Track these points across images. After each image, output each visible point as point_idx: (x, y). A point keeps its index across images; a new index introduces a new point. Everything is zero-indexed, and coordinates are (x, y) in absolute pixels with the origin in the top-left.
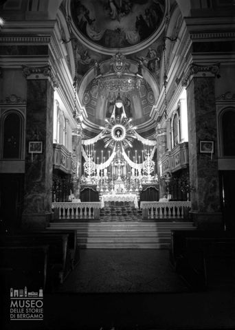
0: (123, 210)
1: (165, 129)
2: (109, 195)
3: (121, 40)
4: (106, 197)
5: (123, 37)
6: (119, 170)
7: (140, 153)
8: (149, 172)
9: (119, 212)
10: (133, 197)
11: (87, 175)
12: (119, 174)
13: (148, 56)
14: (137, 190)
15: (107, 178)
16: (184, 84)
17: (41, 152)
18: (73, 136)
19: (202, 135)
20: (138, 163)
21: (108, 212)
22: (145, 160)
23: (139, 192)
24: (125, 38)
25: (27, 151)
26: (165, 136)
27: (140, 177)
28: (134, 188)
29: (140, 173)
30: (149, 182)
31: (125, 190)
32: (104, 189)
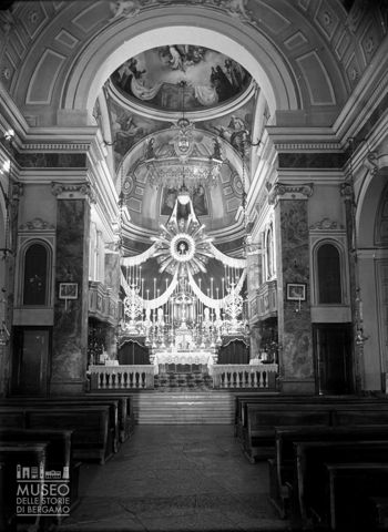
0: (189, 377)
1: (260, 244)
2: (166, 354)
3: (187, 99)
4: (161, 357)
5: (190, 94)
6: (184, 311)
7: (218, 283)
8: (234, 315)
9: (182, 382)
10: (207, 357)
11: (128, 319)
12: (183, 319)
13: (232, 125)
14: (213, 345)
15: (163, 324)
16: (271, 202)
17: (75, 297)
18: (107, 255)
19: (291, 275)
20: (215, 298)
21: (164, 382)
22: (226, 293)
23: (217, 348)
24: (194, 94)
25: (57, 295)
26: (260, 255)
27: (219, 323)
28: (208, 342)
29: (218, 316)
30: (234, 332)
31: (193, 345)
32: (159, 343)
